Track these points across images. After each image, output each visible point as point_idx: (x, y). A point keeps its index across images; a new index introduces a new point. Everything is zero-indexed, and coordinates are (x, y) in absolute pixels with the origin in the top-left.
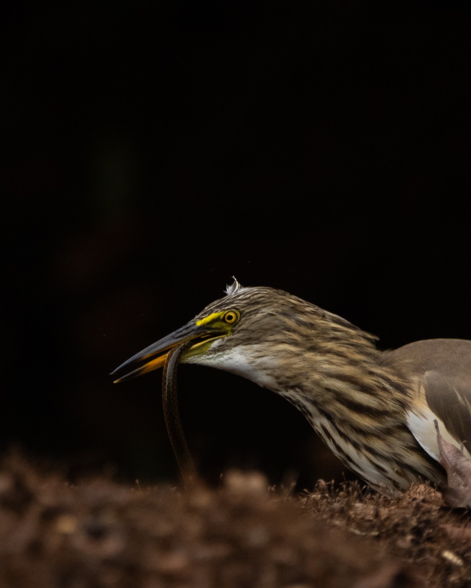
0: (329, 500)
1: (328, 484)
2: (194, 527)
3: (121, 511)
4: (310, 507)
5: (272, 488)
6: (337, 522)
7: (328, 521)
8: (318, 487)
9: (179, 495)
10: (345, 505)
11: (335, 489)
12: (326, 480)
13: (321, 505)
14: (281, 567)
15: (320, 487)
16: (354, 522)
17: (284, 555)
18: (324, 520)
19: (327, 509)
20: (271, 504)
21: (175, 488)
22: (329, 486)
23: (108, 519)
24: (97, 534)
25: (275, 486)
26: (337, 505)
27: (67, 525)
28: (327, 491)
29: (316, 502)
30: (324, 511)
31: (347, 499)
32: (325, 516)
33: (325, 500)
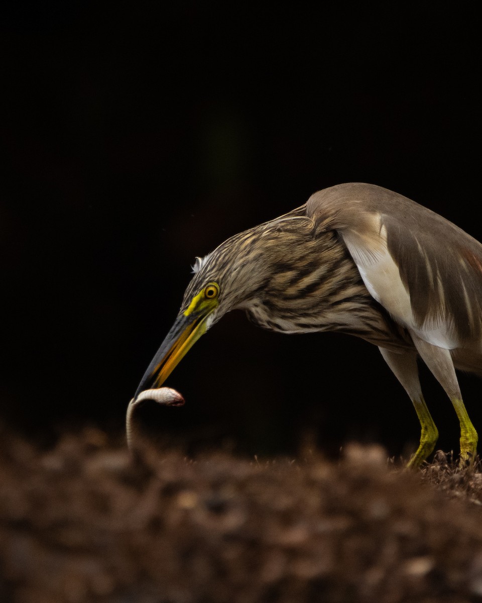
0: (448, 471)
1: (447, 454)
2: (314, 501)
3: (241, 485)
4: (429, 478)
5: (391, 460)
6: (457, 493)
7: (448, 492)
8: (437, 458)
9: (298, 468)
10: (465, 476)
11: (454, 460)
12: (445, 451)
13: (440, 476)
14: (403, 539)
15: (439, 458)
16: (474, 492)
17: (405, 527)
18: (443, 491)
19: (447, 480)
20: (390, 476)
21: (293, 461)
22: (448, 457)
23: (228, 494)
24: (218, 509)
25: (394, 457)
26: (456, 476)
27: (187, 501)
28: (447, 462)
29: (435, 473)
30: (444, 481)
31: (466, 469)
32: (444, 487)
33: (444, 471)
